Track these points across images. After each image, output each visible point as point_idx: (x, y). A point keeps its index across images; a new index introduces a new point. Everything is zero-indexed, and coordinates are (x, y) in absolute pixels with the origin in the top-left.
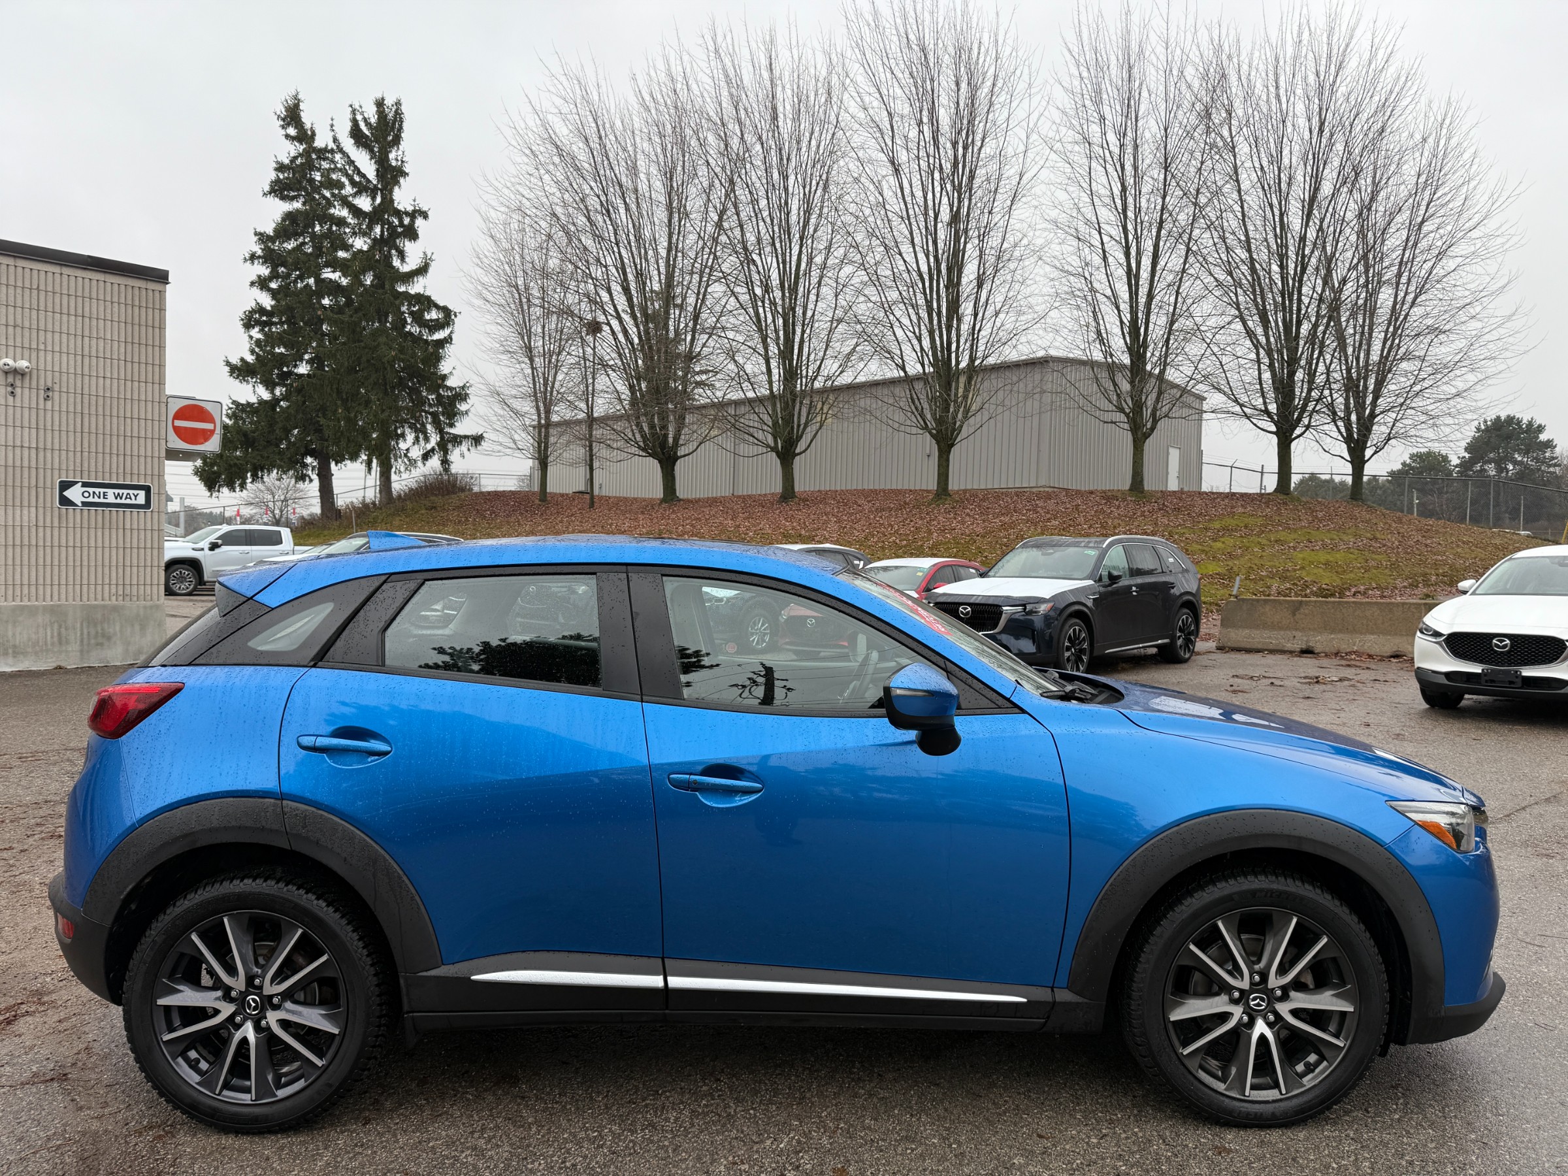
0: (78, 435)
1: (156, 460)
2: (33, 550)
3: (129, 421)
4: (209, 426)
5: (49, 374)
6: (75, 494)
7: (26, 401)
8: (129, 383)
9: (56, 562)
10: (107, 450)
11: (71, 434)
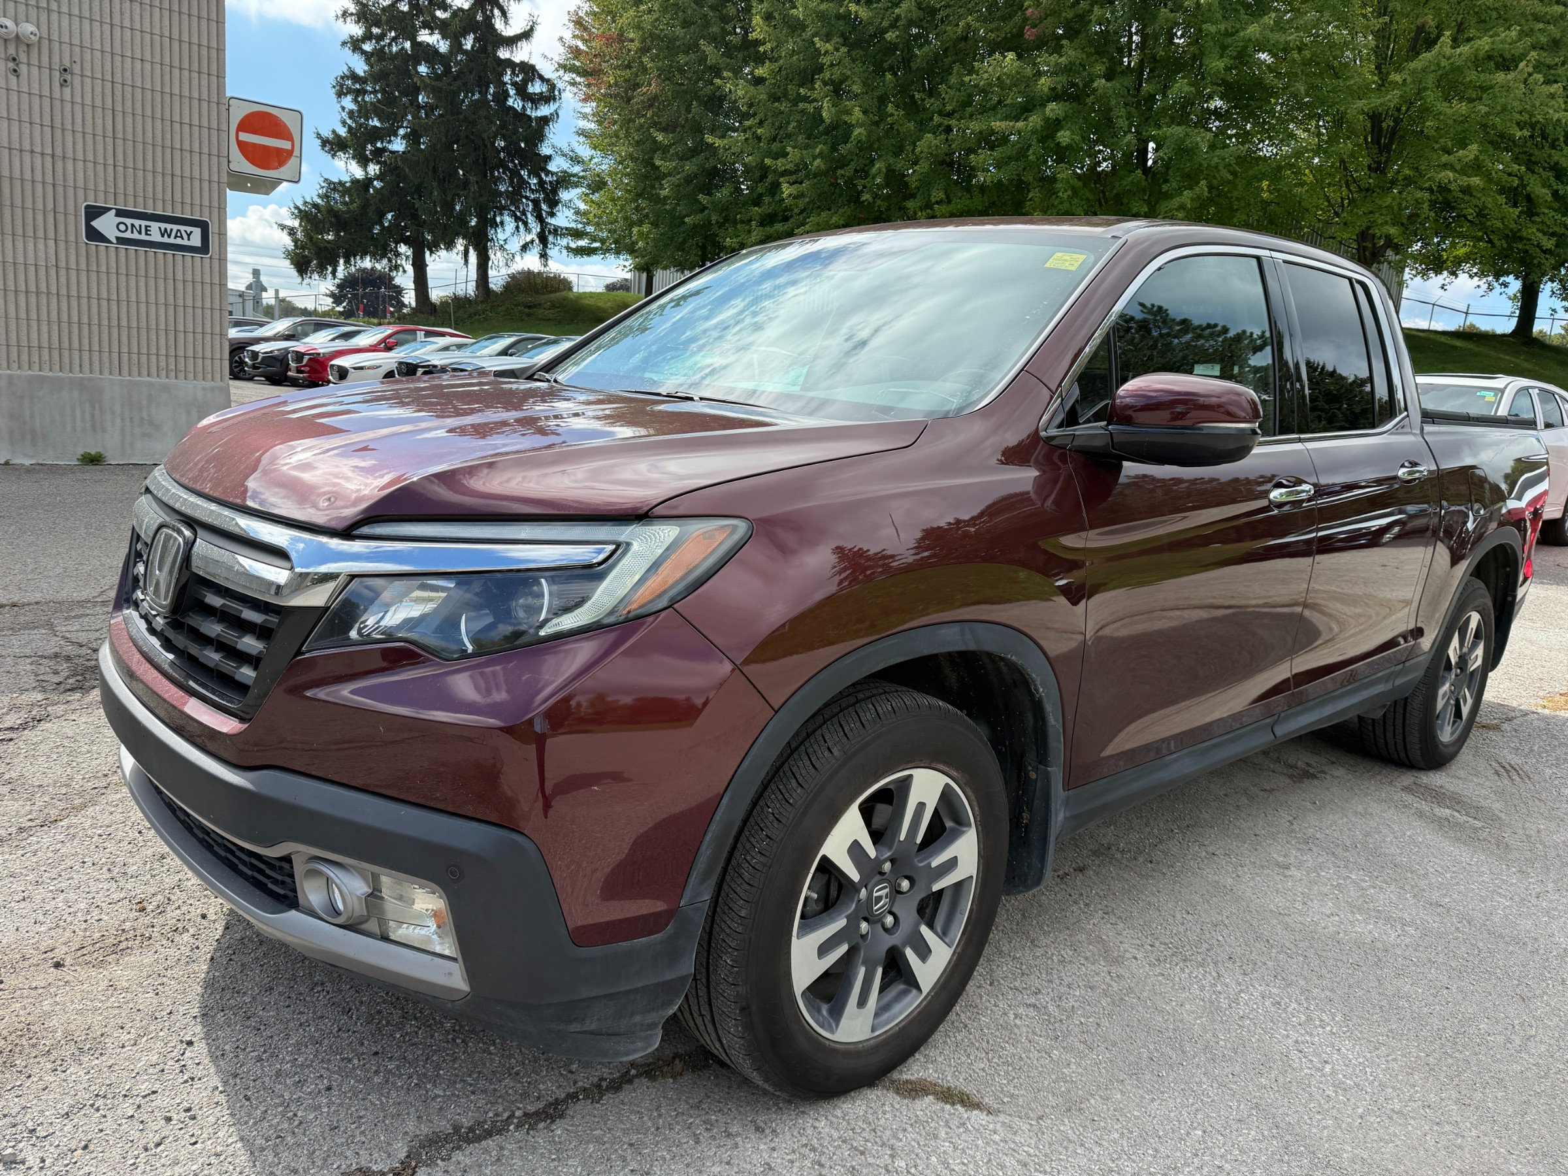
0: (110, 141)
1: (215, 186)
2: (54, 300)
3: (177, 127)
4: (286, 145)
5: (66, 47)
6: (107, 224)
7: (36, 85)
8: (176, 72)
9: (85, 320)
10: (150, 167)
11: (100, 139)
